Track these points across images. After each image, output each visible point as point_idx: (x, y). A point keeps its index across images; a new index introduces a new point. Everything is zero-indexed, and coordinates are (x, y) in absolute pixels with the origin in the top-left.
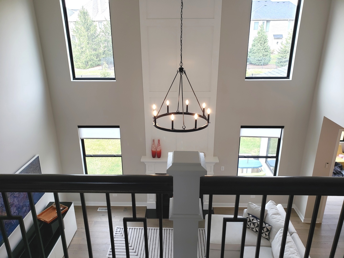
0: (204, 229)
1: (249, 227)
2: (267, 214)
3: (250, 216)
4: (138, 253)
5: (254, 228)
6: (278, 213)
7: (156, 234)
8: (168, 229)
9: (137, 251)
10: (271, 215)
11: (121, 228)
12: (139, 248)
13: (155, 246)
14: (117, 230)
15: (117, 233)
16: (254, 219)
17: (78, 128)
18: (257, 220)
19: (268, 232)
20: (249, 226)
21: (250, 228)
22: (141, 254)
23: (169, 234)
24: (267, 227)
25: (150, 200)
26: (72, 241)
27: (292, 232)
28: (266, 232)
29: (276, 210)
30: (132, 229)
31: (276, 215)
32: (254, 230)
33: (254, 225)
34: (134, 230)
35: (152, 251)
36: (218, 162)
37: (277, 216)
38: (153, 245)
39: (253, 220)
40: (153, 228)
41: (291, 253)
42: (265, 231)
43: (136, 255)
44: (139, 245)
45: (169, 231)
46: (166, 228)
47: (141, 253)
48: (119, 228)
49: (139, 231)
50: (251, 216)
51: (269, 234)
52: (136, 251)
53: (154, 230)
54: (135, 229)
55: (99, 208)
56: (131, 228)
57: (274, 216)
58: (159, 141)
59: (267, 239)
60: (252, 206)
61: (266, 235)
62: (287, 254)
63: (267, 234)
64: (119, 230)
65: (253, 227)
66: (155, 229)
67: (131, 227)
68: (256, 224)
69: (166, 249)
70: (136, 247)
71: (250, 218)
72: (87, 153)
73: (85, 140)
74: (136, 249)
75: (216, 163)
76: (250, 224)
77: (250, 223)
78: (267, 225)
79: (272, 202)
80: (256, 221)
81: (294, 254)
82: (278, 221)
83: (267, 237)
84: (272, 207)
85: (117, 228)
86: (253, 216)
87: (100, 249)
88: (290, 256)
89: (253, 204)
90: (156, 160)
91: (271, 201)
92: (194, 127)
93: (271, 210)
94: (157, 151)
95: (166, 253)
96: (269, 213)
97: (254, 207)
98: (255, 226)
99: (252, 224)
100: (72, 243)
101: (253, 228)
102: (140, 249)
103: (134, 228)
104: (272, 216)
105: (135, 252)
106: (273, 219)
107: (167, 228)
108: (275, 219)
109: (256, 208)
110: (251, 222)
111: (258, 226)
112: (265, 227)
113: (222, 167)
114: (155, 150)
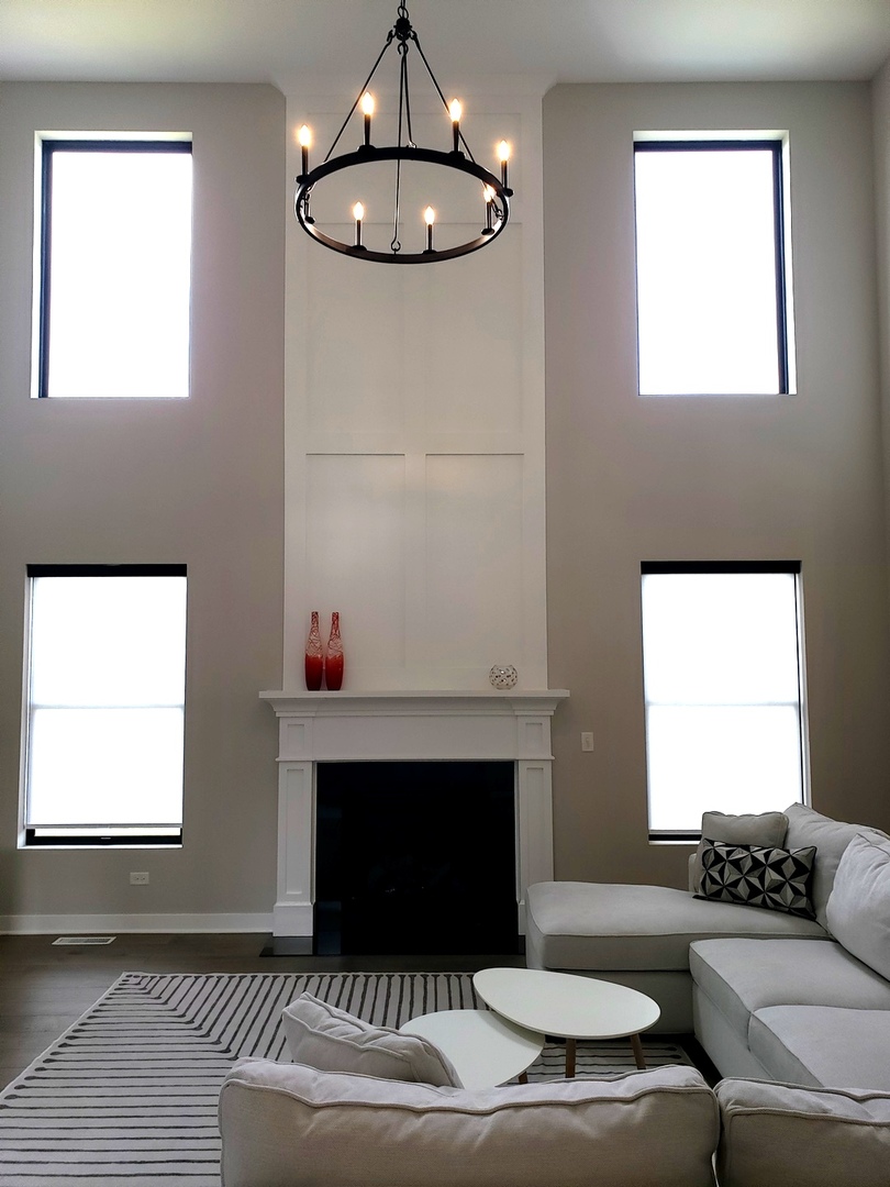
5: (740, 880)
11: (145, 977)
14: (126, 980)
17: (26, 578)
18: (748, 851)
19: (805, 877)
20: (719, 884)
24: (794, 854)
28: (794, 876)
32: (741, 887)
39: (729, 853)
42: (788, 877)
48: (137, 977)
50: (722, 843)
51: (810, 885)
55: (61, 938)
58: (337, 618)
59: (803, 912)
61: (795, 891)
63: (801, 886)
65: (735, 878)
76: (721, 873)
77: (720, 867)
80: (742, 853)
83: (803, 903)
85: (129, 976)
94: (327, 657)
110: (723, 861)
111: (756, 863)
112: (786, 859)
113: (584, 735)
114: (320, 655)
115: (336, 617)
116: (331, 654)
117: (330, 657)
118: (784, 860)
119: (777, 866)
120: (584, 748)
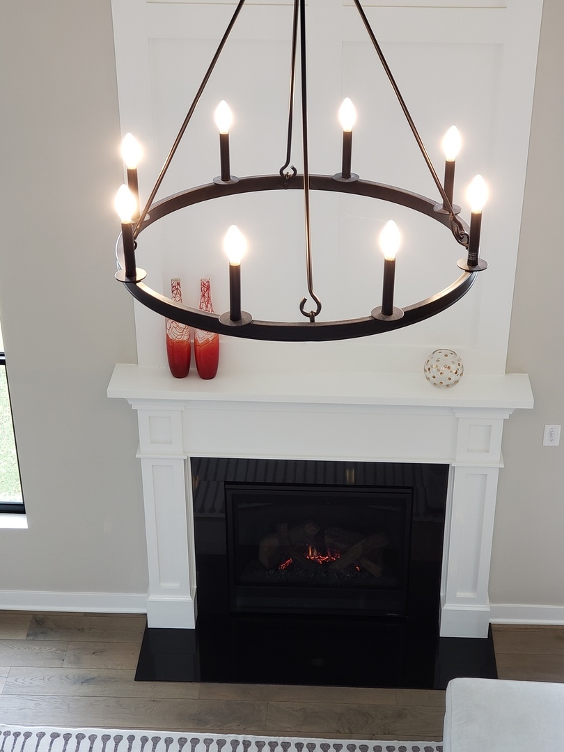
0: (439, 744)
25: (165, 585)
30: (67, 737)
36: (528, 402)
40: (176, 735)
46: (241, 738)
53: (182, 745)
54: (80, 737)
56: (58, 735)
58: (208, 289)
66: (185, 740)
67: (62, 731)
75: (518, 413)
90: (193, 388)
92: (379, 302)
94: (195, 340)
103: (74, 731)
107: (249, 738)
113: (548, 428)
114: (185, 338)
115: (206, 287)
117: (201, 342)
120: (547, 442)
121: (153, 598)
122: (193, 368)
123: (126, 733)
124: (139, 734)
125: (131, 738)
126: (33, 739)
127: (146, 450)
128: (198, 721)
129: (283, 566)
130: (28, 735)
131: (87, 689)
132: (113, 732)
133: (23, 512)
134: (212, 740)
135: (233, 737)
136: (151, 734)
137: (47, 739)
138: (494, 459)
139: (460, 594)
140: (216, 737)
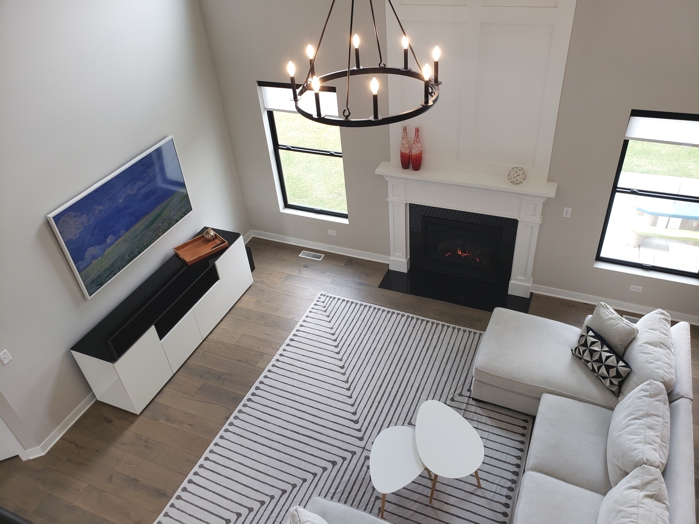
1: (580, 356)
2: (634, 338)
3: (591, 333)
4: (341, 350)
5: (590, 362)
6: (663, 342)
7: (388, 323)
8: (415, 318)
9: (340, 346)
10: (641, 342)
11: (327, 296)
12: (346, 341)
13: (377, 344)
14: (320, 298)
15: (318, 303)
16: (596, 342)
17: (258, 88)
18: (602, 348)
19: (619, 380)
21: (582, 360)
22: (345, 353)
23: (414, 327)
24: (618, 368)
25: (396, 254)
26: (240, 301)
27: (681, 394)
28: (613, 377)
29: (662, 334)
30: (348, 302)
31: (656, 347)
32: (589, 365)
33: (592, 357)
34: (350, 306)
35: (368, 351)
37: (658, 349)
38: (374, 341)
39: (593, 343)
40: (387, 309)
41: (642, 441)
42: (611, 376)
43: (336, 353)
44: (349, 335)
45: (416, 323)
46: (411, 315)
47: (346, 351)
48: (324, 296)
49: (359, 309)
50: (593, 335)
51: (621, 385)
52: (339, 344)
53: (388, 313)
54: (352, 303)
55: (303, 251)
57: (647, 348)
59: (613, 392)
60: (604, 313)
61: (611, 383)
62: (632, 439)
63: (615, 382)
64: (323, 298)
65: (588, 359)
66: (390, 312)
67: (347, 299)
68: (597, 354)
69: (396, 354)
70: (342, 338)
71: (588, 338)
72: (281, 142)
73: (275, 113)
74: (340, 341)
75: (549, 199)
76: (584, 352)
77: (585, 348)
78: (621, 363)
79: (662, 314)
80: (598, 347)
81: (651, 444)
82: (651, 361)
83: (614, 389)
84: (654, 327)
85: (321, 295)
86: (597, 336)
87: (279, 327)
88: (638, 446)
89: (608, 309)
90: (410, 174)
91: (660, 310)
93: (648, 332)
95: (392, 361)
96: (640, 337)
97: (607, 315)
98: (594, 359)
99: (587, 352)
100: (238, 305)
101: (588, 362)
102: (347, 343)
103: (351, 300)
104: (643, 346)
105: (336, 347)
106: (642, 355)
107: (414, 316)
108: (646, 356)
109: (612, 319)
110: (587, 347)
111: (600, 360)
112: (614, 367)
113: (565, 209)
114: (408, 152)
115: (417, 130)
116: (415, 152)
117: (413, 154)
118: (612, 367)
119: (608, 368)
120: (564, 216)
121: (391, 258)
122: (411, 166)
123: (369, 305)
124: (373, 306)
125: (370, 307)
126: (336, 300)
127: (391, 198)
128: (396, 306)
129: (447, 255)
130: (334, 298)
131: (360, 287)
132: (364, 304)
133: (347, 218)
134: (400, 314)
135: (408, 314)
136: (378, 307)
137: (341, 301)
138: (537, 219)
139: (518, 277)
140: (401, 313)
